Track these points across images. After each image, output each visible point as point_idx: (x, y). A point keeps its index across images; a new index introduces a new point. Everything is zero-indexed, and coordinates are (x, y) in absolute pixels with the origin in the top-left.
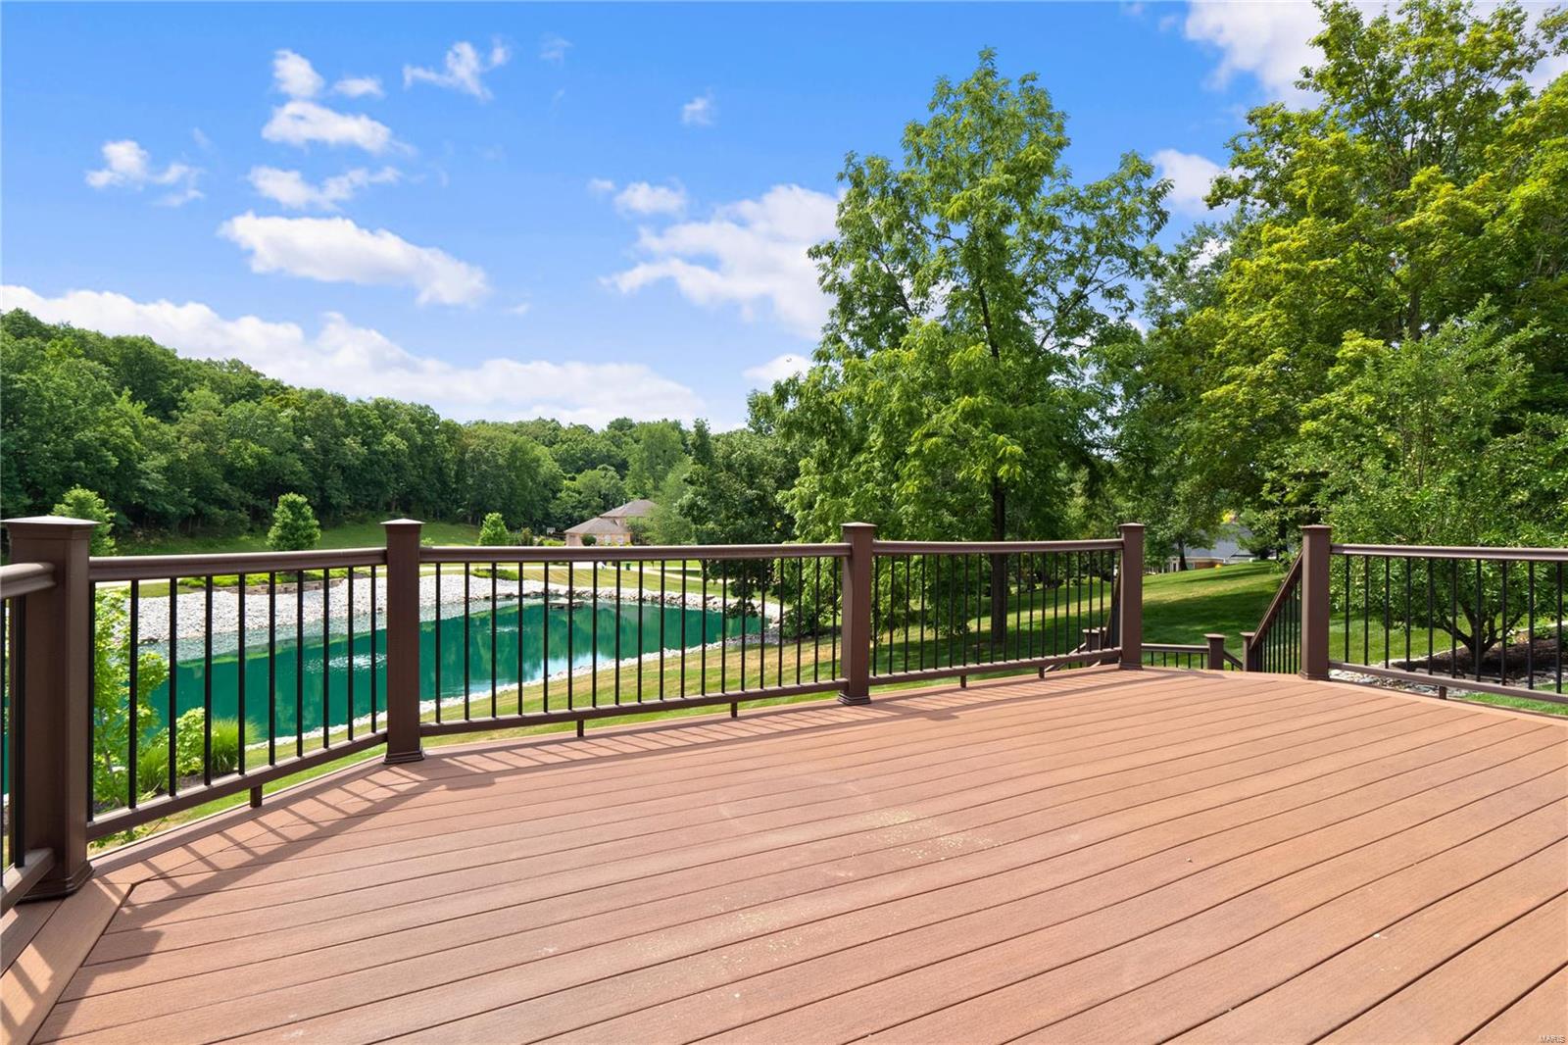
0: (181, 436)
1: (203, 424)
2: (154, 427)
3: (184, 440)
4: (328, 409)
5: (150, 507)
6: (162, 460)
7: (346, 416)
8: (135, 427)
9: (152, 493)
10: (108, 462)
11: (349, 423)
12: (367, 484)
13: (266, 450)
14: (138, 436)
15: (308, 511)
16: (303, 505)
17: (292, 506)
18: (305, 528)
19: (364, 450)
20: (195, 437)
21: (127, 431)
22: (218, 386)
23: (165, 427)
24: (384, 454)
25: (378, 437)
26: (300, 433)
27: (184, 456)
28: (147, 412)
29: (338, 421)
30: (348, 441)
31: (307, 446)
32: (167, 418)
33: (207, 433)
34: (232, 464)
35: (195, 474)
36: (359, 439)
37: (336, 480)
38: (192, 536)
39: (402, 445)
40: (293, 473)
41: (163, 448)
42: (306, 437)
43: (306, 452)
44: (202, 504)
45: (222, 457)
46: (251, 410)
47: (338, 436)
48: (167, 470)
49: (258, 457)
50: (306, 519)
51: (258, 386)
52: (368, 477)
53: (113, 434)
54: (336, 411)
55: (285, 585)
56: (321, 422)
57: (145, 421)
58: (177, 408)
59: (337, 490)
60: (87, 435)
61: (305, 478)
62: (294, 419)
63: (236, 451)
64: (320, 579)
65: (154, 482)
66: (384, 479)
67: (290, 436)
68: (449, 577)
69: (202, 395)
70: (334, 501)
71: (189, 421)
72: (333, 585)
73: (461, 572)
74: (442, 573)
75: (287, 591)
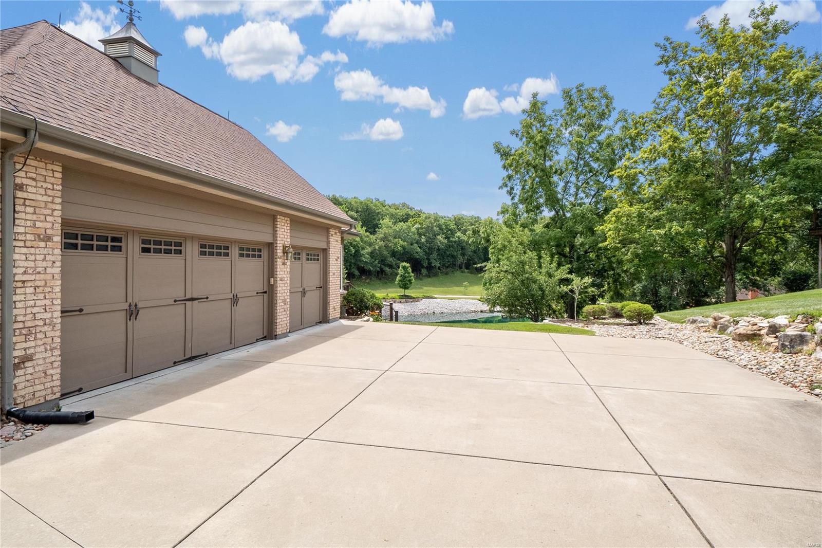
0: (376, 241)
1: (385, 233)
2: (368, 236)
3: (378, 240)
4: (431, 223)
5: (366, 268)
6: (369, 250)
7: (439, 226)
8: (361, 238)
9: (366, 262)
10: (352, 251)
11: (441, 229)
12: (448, 256)
13: (406, 243)
14: (362, 241)
15: (410, 270)
16: (408, 267)
17: (404, 268)
18: (408, 277)
19: (446, 241)
20: (382, 239)
21: (359, 239)
22: (392, 216)
23: (372, 236)
24: (455, 242)
25: (453, 232)
26: (420, 235)
27: (377, 248)
28: (366, 231)
29: (435, 228)
30: (439, 237)
31: (423, 240)
32: (373, 233)
33: (385, 239)
34: (394, 250)
35: (382, 256)
36: (444, 236)
37: (434, 255)
38: (380, 279)
40: (417, 253)
41: (370, 244)
42: (423, 237)
43: (422, 243)
44: (383, 266)
45: (391, 247)
46: (402, 226)
47: (435, 235)
48: (372, 254)
49: (403, 247)
50: (409, 273)
51: (409, 214)
52: (448, 253)
54: (435, 224)
55: (400, 300)
56: (429, 229)
57: (366, 234)
58: (378, 228)
59: (435, 259)
61: (421, 255)
62: (418, 229)
63: (395, 244)
64: (414, 298)
65: (366, 258)
66: (455, 254)
67: (417, 237)
68: (467, 300)
69: (386, 221)
70: (433, 265)
71: (380, 233)
72: (418, 301)
73: (473, 299)
74: (465, 298)
75: (400, 302)
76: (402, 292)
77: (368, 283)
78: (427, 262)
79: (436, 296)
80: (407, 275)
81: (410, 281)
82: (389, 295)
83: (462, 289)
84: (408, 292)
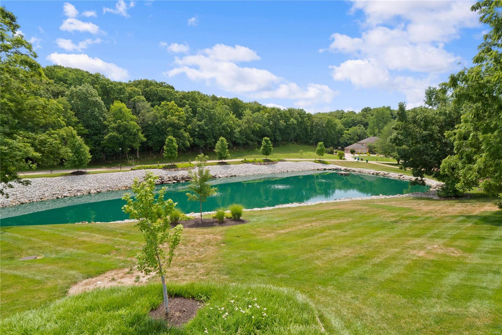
1: (248, 119)
2: (237, 121)
3: (244, 123)
4: (276, 112)
5: (236, 141)
6: (239, 129)
7: (280, 114)
8: (233, 121)
9: (237, 138)
10: (228, 130)
11: (281, 116)
12: (286, 134)
13: (261, 125)
14: (234, 123)
15: (270, 142)
16: (269, 140)
17: (266, 141)
18: (269, 147)
19: (285, 124)
20: (246, 123)
21: (232, 122)
22: (251, 109)
23: (240, 121)
24: (290, 125)
25: (289, 120)
26: (269, 120)
27: (243, 128)
28: (236, 117)
29: (278, 116)
30: (281, 121)
31: (271, 123)
32: (240, 119)
33: (248, 122)
34: (254, 129)
35: (246, 133)
36: (284, 121)
37: (278, 133)
38: (245, 149)
39: (295, 122)
40: (268, 131)
41: (239, 126)
42: (271, 121)
43: (271, 125)
44: (247, 140)
45: (252, 128)
46: (258, 114)
47: (278, 120)
48: (240, 132)
49: (259, 127)
50: (269, 144)
51: (260, 108)
52: (286, 132)
53: (229, 123)
54: (278, 113)
55: (264, 163)
56: (274, 116)
57: (236, 119)
58: (242, 115)
59: (278, 136)
60: (224, 124)
61: (270, 133)
62: (268, 116)
63: (255, 126)
64: (273, 161)
65: (237, 135)
66: (290, 132)
67: (267, 121)
68: (307, 162)
69: (248, 112)
70: (277, 139)
71: (245, 119)
72: (276, 163)
73: (310, 161)
74: (305, 161)
75: (264, 164)
76: (264, 157)
77: (238, 151)
78: (273, 137)
79: (286, 160)
80: (268, 145)
81: (270, 149)
82: (256, 159)
83: (299, 154)
84: (269, 157)
